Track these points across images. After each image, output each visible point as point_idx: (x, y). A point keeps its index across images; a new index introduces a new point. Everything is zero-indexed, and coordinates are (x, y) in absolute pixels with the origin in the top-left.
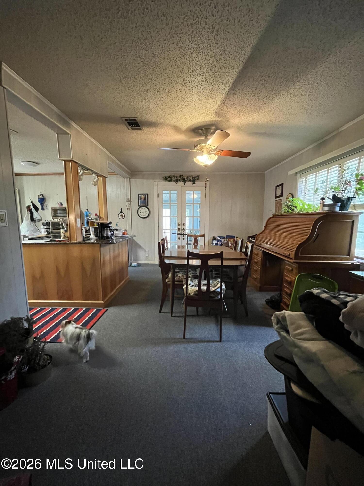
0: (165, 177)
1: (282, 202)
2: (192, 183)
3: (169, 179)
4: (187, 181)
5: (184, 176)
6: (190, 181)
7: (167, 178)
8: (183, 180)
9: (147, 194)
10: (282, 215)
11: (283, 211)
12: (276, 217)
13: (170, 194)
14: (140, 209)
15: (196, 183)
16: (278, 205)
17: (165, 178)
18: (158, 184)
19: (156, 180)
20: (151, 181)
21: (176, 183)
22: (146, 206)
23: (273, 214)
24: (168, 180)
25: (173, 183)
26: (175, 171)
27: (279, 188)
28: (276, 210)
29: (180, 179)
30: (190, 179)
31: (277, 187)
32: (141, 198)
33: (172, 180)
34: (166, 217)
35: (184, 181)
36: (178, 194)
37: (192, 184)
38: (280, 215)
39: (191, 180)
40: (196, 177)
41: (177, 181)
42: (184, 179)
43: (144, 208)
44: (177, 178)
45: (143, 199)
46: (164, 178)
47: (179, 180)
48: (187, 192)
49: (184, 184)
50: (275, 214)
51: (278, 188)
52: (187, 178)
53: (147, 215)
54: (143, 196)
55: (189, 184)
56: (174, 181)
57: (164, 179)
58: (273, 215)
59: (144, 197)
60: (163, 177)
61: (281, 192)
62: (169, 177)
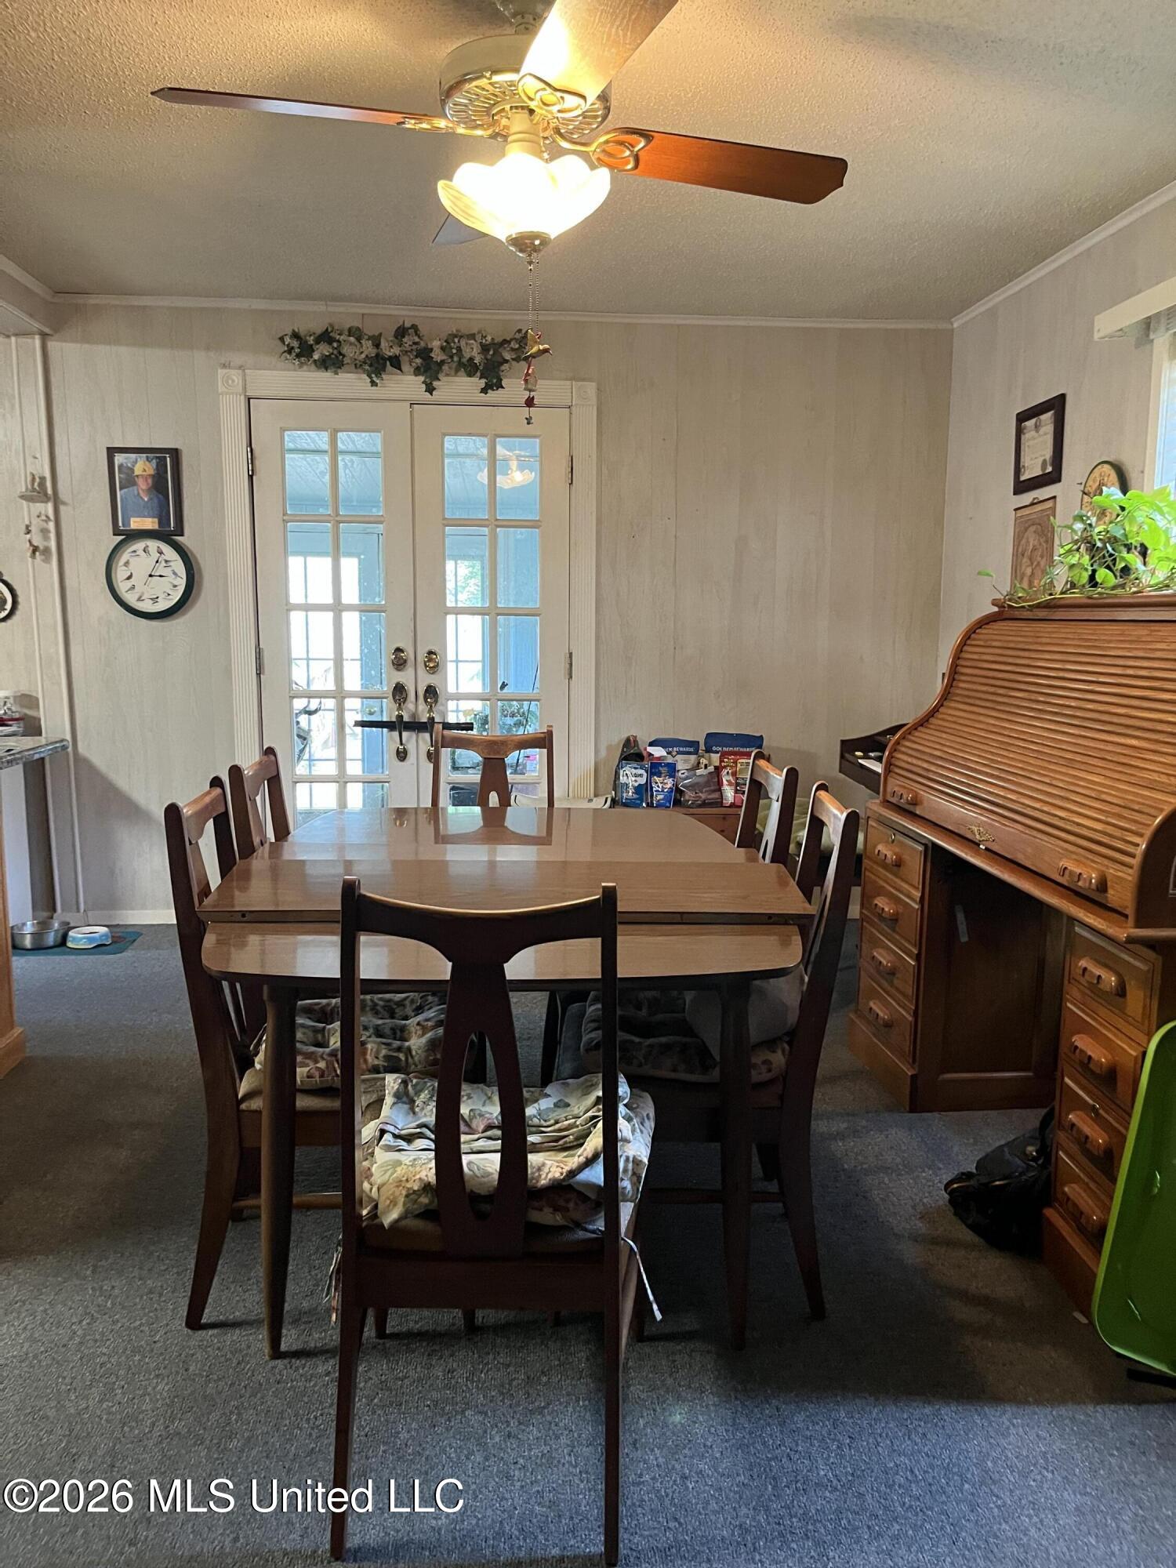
0: (296, 335)
1: (1058, 521)
2: (482, 383)
3: (322, 350)
4: (445, 367)
5: (423, 330)
6: (470, 368)
7: (311, 340)
8: (419, 361)
9: (175, 454)
10: (1051, 609)
11: (1060, 576)
12: (1017, 614)
13: (335, 452)
14: (125, 556)
15: (504, 383)
16: (1032, 539)
17: (295, 344)
18: (245, 389)
19: (237, 359)
20: (200, 357)
21: (373, 383)
22: (169, 533)
23: (999, 596)
24: (316, 356)
25: (352, 382)
26: (365, 300)
27: (1037, 427)
28: (1016, 573)
29: (396, 351)
30: (467, 355)
31: (1023, 417)
32: (130, 481)
33: (346, 360)
34: (307, 608)
35: (430, 369)
36: (388, 455)
37: (484, 391)
38: (1039, 606)
39: (471, 359)
40: (505, 342)
41: (378, 366)
42: (425, 354)
43: (153, 545)
44: (377, 345)
45: (143, 485)
46: (287, 340)
47: (396, 363)
48: (449, 443)
49: (430, 389)
50: (1011, 596)
51: (1030, 423)
52: (443, 348)
53: (176, 596)
54: (143, 467)
55: (460, 387)
56: (358, 366)
57: (290, 350)
58: (995, 603)
59: (151, 468)
60: (282, 339)
61: (1048, 453)
62: (325, 337)
